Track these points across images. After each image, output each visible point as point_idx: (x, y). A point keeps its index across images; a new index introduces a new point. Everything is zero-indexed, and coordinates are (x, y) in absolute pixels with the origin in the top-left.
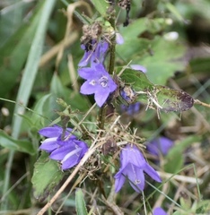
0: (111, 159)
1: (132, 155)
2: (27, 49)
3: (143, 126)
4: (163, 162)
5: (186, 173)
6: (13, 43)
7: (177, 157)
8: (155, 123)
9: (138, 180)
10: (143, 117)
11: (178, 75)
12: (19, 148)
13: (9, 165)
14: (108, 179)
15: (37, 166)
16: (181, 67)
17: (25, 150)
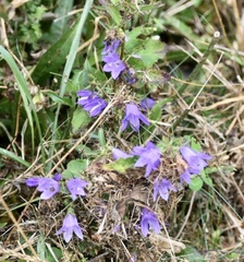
0: (119, 111)
1: (132, 109)
2: (70, 44)
3: (136, 91)
4: (149, 113)
5: (163, 121)
6: (63, 40)
7: (158, 111)
8: (145, 90)
9: (136, 124)
10: (137, 86)
11: (160, 61)
12: (63, 102)
13: (57, 113)
14: (117, 122)
15: (75, 113)
16: (162, 56)
17: (67, 104)
